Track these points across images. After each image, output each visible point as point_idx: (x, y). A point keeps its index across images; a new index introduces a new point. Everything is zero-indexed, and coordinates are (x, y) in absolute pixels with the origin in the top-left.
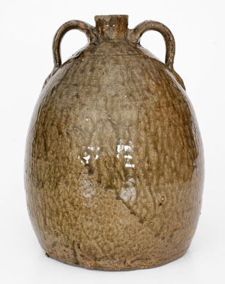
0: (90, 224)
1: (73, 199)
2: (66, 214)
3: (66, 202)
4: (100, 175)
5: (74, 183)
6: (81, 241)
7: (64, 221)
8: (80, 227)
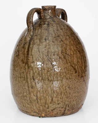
0: (75, 94)
1: (70, 85)
2: (66, 93)
3: (66, 88)
4: (79, 73)
5: (70, 78)
6: (70, 103)
7: (64, 96)
8: (71, 97)
